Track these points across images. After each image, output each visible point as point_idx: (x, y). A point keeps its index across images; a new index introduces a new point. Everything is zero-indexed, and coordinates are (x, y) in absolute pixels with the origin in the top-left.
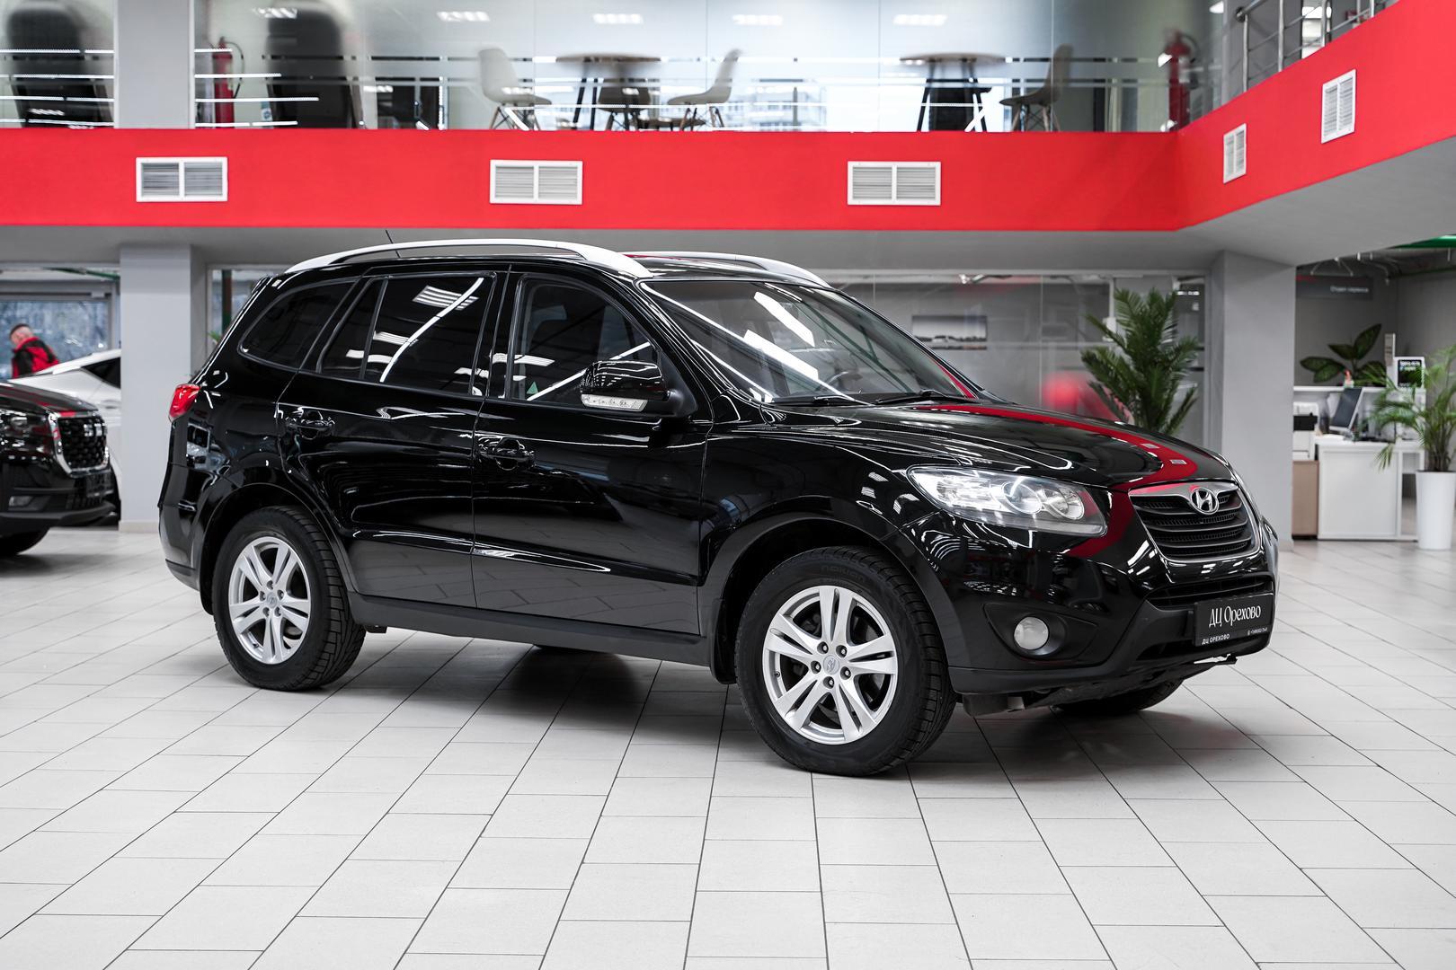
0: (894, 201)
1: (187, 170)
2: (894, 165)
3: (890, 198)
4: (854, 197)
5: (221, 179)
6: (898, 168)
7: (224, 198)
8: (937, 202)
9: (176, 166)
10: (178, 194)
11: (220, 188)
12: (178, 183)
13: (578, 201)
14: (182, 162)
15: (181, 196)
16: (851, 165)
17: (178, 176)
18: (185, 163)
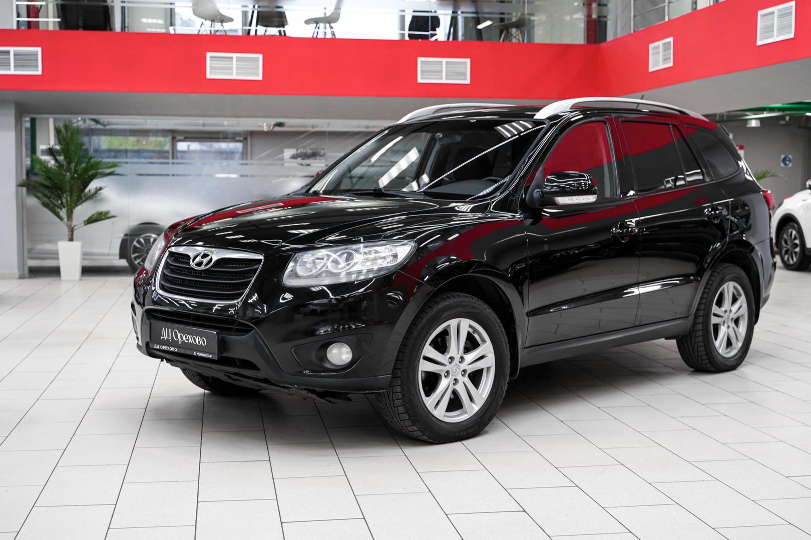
0: (444, 81)
1: (15, 55)
2: (444, 60)
3: (442, 79)
4: (422, 78)
5: (38, 61)
6: (446, 62)
7: (40, 72)
8: (468, 82)
9: (8, 53)
10: (10, 69)
11: (37, 66)
12: (9, 63)
13: (260, 77)
14: (12, 49)
15: (12, 71)
16: (420, 59)
17: (9, 59)
18: (14, 51)
